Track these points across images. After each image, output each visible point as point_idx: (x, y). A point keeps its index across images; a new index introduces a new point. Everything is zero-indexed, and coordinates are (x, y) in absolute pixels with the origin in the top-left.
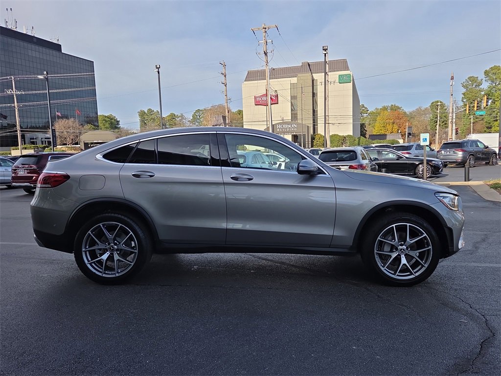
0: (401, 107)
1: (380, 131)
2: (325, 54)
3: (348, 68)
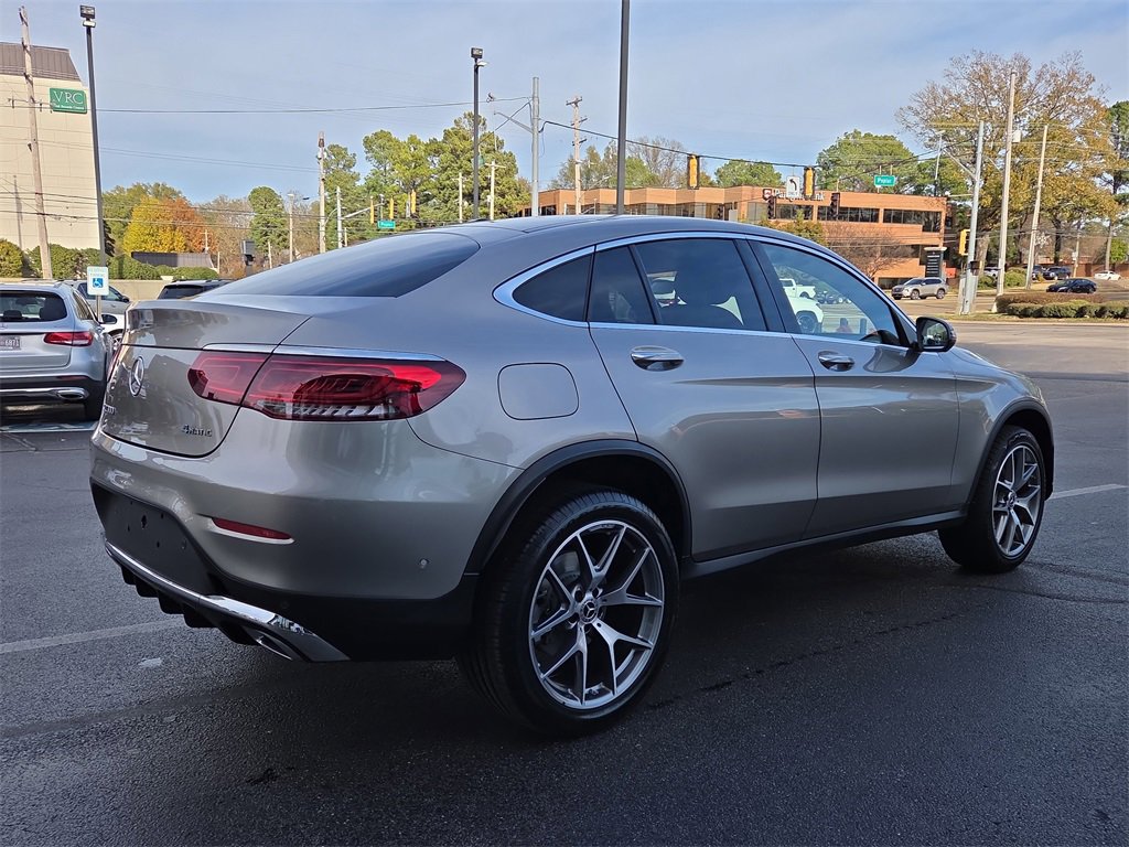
0: (180, 192)
1: (144, 245)
2: (89, 28)
3: (75, 73)
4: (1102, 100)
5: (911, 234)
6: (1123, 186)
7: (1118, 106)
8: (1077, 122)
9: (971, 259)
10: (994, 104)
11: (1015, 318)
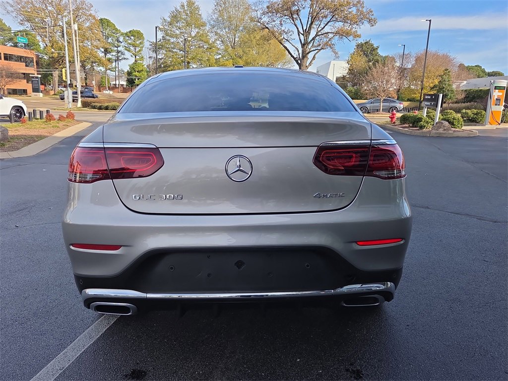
4: (96, 16)
5: (21, 67)
6: (108, 54)
7: (101, 20)
8: (88, 24)
9: (69, 82)
10: (50, 8)
11: (97, 110)
